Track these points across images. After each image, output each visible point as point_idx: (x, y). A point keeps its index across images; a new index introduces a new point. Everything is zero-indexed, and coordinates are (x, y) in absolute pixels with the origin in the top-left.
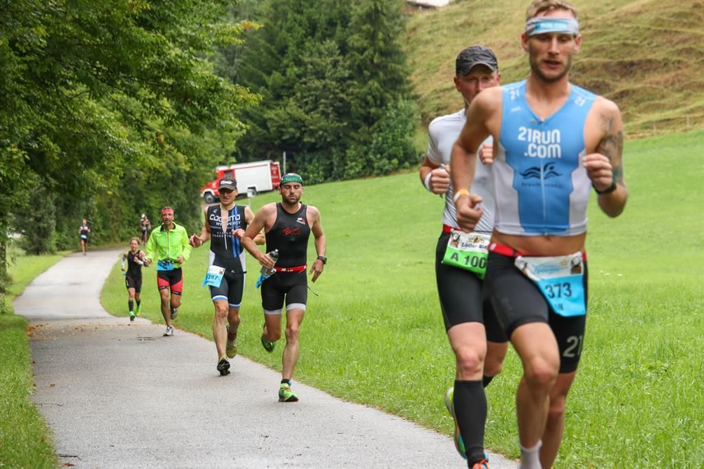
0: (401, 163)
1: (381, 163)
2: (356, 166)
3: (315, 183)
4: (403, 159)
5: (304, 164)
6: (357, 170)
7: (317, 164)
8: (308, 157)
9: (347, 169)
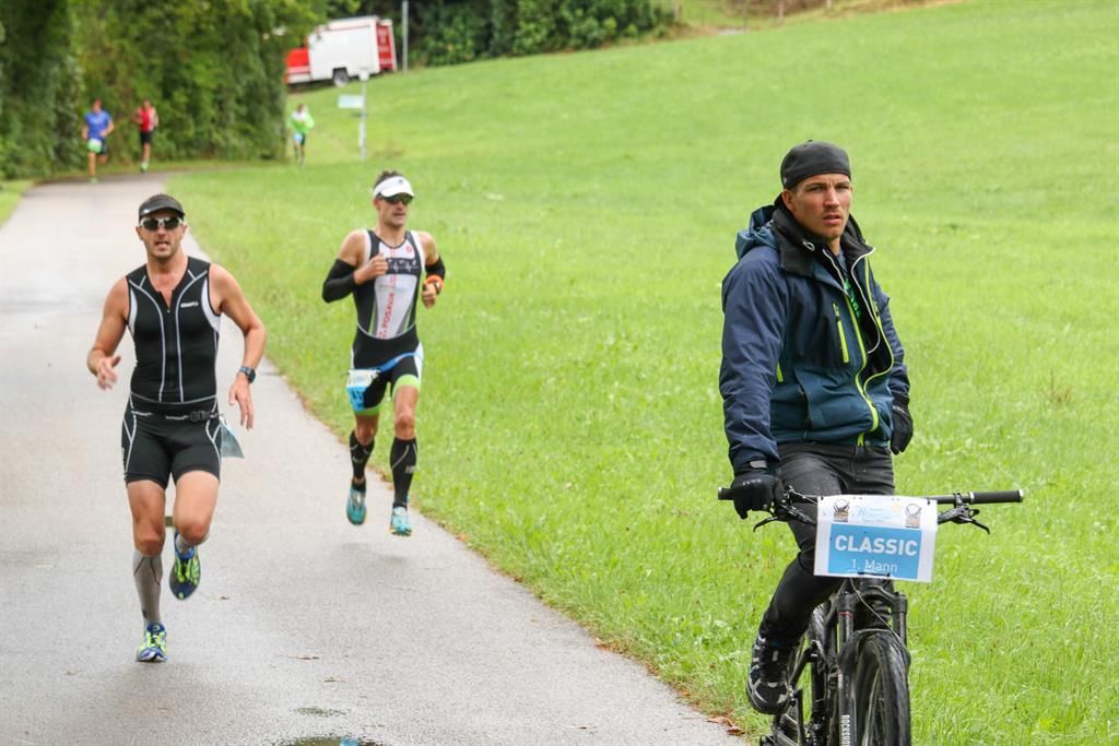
0: (622, 26)
1: (584, 26)
2: (537, 30)
3: (458, 60)
4: (625, 19)
5: (437, 27)
6: (538, 38)
7: (462, 27)
8: (444, 13)
9: (520, 38)
